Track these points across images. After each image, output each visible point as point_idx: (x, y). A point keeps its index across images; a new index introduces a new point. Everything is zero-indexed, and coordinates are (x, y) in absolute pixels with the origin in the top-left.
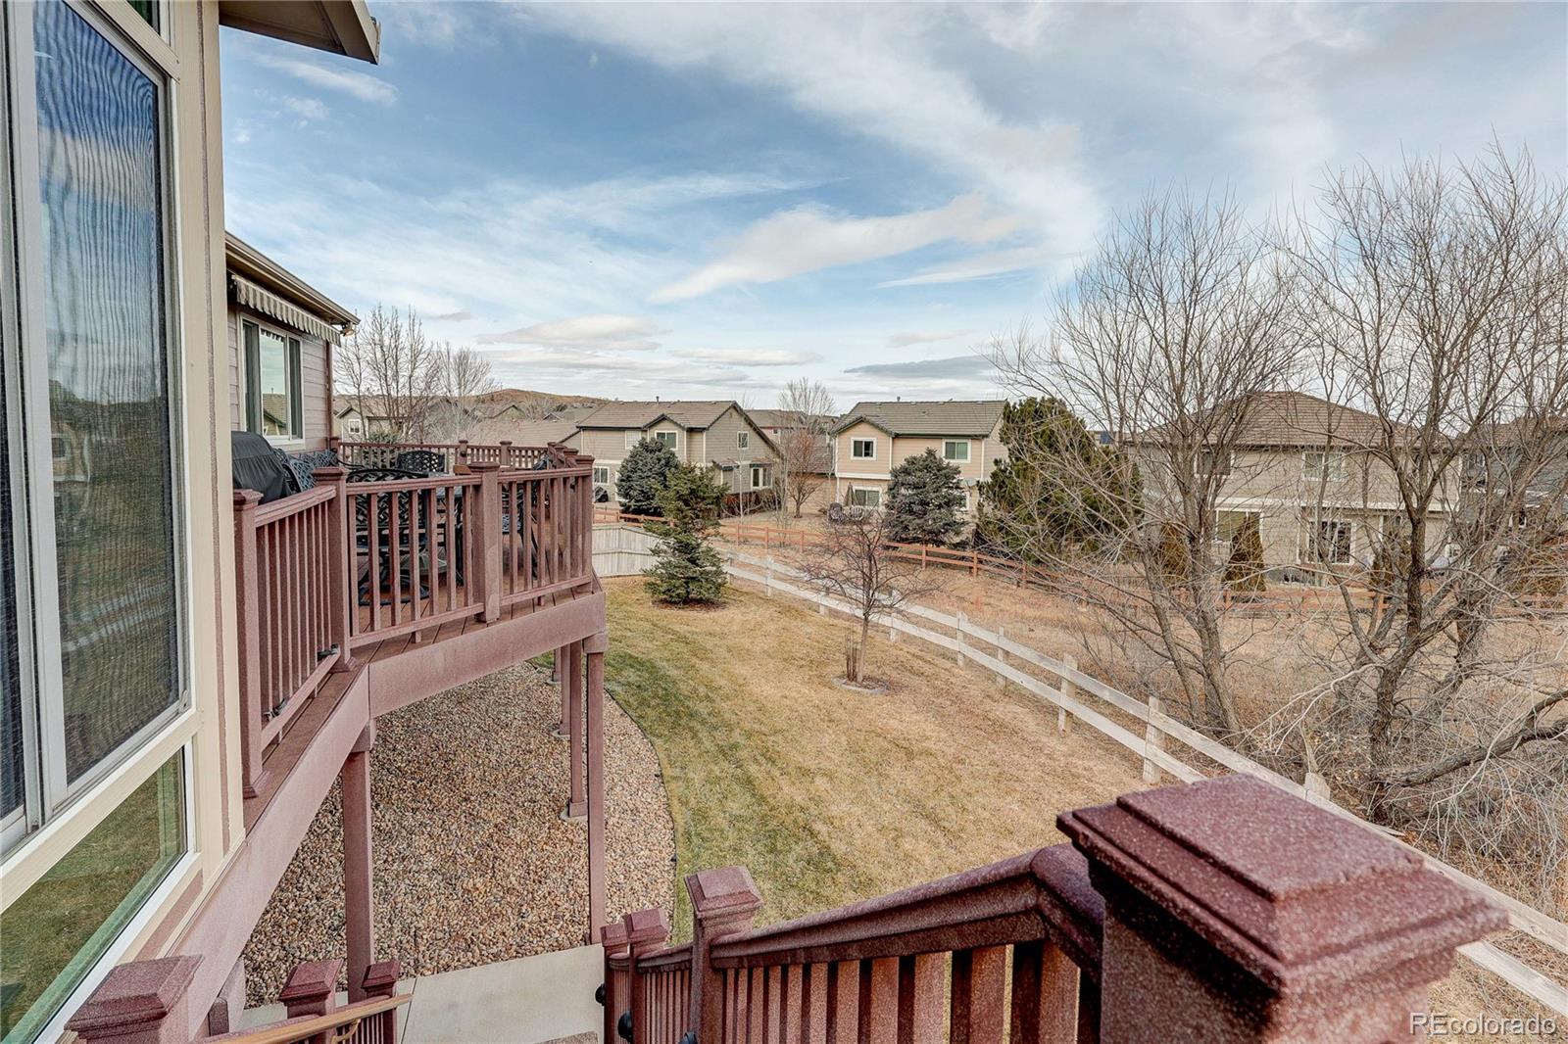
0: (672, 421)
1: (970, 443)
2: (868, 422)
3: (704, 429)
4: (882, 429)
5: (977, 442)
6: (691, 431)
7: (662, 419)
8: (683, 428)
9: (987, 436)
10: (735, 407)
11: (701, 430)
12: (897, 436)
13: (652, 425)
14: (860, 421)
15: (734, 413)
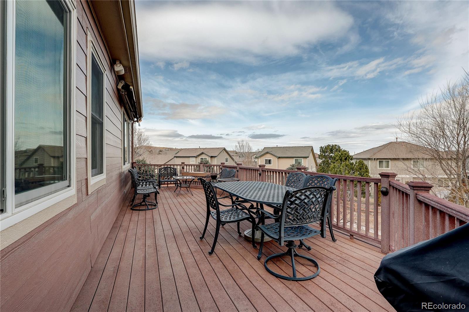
0: (205, 154)
1: (303, 159)
2: (270, 153)
3: (216, 156)
4: (274, 156)
5: (305, 159)
6: (212, 157)
7: (203, 153)
8: (209, 156)
9: (308, 157)
10: (225, 149)
11: (215, 157)
12: (279, 158)
13: (199, 155)
14: (267, 153)
15: (224, 151)
